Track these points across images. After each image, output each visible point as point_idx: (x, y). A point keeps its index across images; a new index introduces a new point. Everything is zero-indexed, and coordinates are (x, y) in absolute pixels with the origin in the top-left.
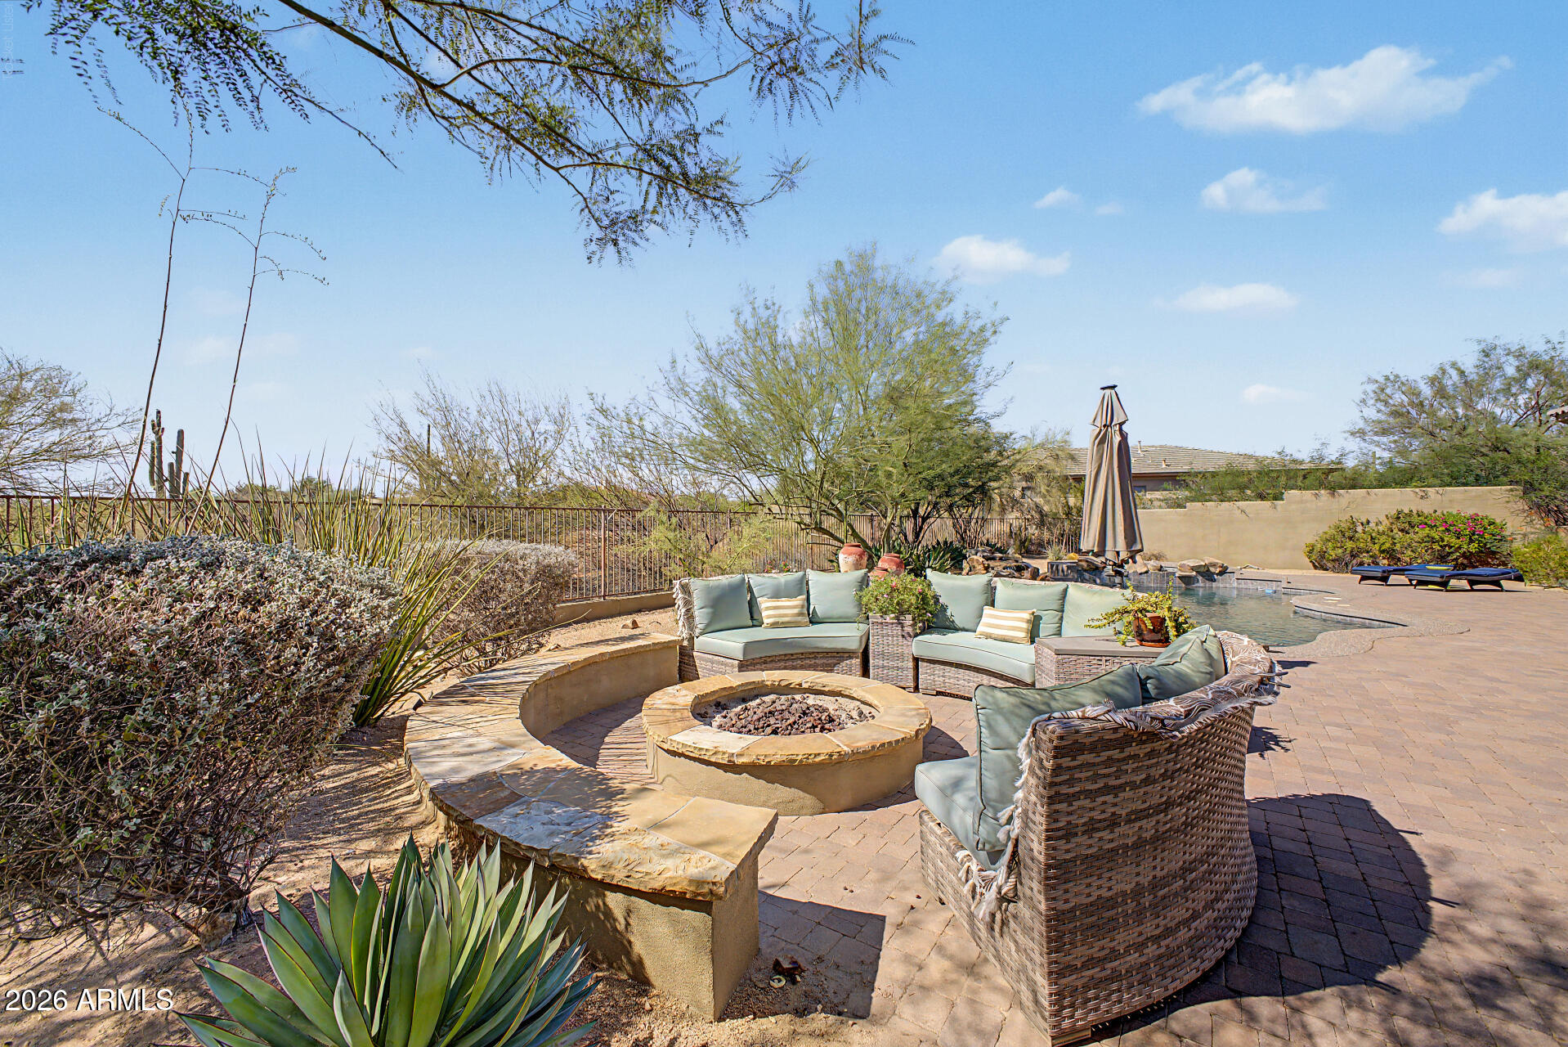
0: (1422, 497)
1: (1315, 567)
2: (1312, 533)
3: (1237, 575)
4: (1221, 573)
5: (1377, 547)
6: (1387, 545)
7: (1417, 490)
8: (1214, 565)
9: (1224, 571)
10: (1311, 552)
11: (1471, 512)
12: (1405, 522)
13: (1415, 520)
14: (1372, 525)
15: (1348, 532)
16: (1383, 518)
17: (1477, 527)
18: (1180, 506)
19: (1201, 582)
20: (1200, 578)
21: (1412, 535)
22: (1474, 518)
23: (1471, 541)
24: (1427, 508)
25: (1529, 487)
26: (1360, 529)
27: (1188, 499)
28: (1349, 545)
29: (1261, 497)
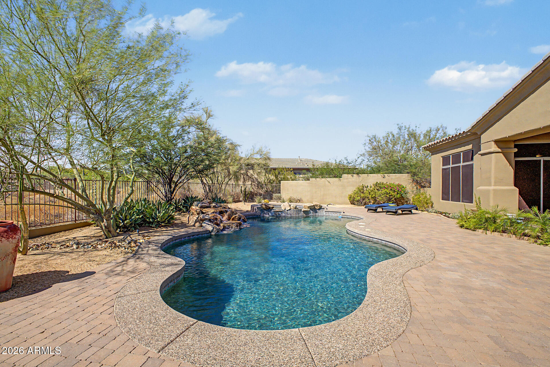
0: (384, 177)
1: (351, 204)
2: (351, 190)
3: (325, 210)
4: (319, 209)
5: (371, 196)
6: (374, 195)
7: (382, 175)
8: (317, 206)
9: (321, 208)
10: (350, 198)
11: (397, 183)
12: (378, 186)
13: (382, 186)
14: (369, 187)
15: (361, 190)
16: (372, 185)
17: (399, 189)
18: (308, 180)
19: (312, 213)
20: (311, 211)
21: (380, 192)
22: (399, 185)
23: (398, 194)
24: (384, 181)
25: (414, 174)
26: (365, 189)
27: (311, 177)
28: (362, 195)
29: (335, 177)
